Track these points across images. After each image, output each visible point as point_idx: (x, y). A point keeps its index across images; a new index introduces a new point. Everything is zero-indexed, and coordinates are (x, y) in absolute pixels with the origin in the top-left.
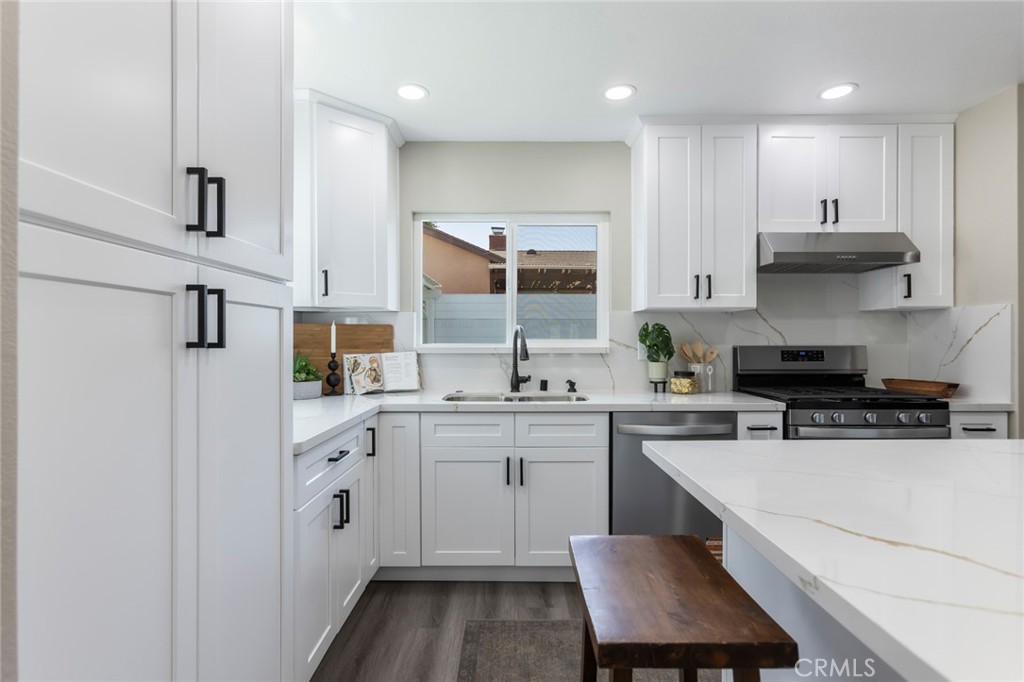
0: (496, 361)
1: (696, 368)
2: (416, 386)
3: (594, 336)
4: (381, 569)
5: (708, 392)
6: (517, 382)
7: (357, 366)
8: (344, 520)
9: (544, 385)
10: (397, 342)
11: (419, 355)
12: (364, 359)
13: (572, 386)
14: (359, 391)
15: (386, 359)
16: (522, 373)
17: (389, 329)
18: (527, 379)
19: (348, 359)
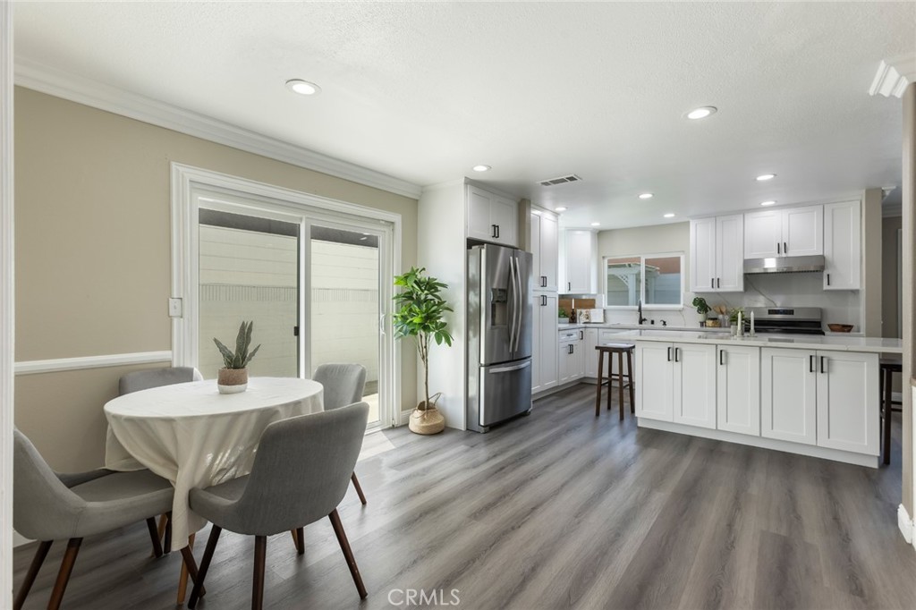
0: (634, 312)
1: (721, 316)
2: (602, 321)
3: (679, 303)
4: (585, 378)
5: (725, 327)
6: (641, 321)
7: (582, 314)
8: (571, 352)
9: (653, 322)
10: (596, 305)
11: (604, 310)
12: (584, 311)
13: (665, 323)
14: (582, 322)
15: (592, 310)
16: (643, 317)
17: (594, 300)
18: (645, 320)
19: (578, 311)
